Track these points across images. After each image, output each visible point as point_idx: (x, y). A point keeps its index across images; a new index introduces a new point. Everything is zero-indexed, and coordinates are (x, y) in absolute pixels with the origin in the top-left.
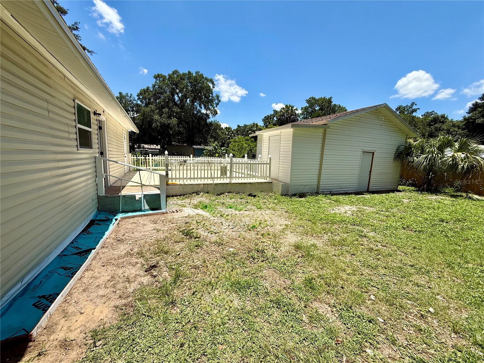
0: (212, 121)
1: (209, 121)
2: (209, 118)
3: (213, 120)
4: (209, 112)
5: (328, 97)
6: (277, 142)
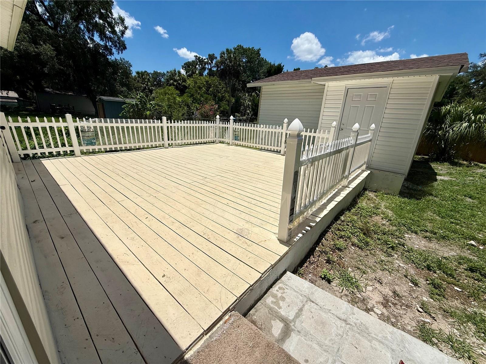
0: (116, 60)
1: (111, 58)
2: (111, 54)
3: (119, 59)
4: (110, 44)
5: (256, 48)
6: (374, 99)
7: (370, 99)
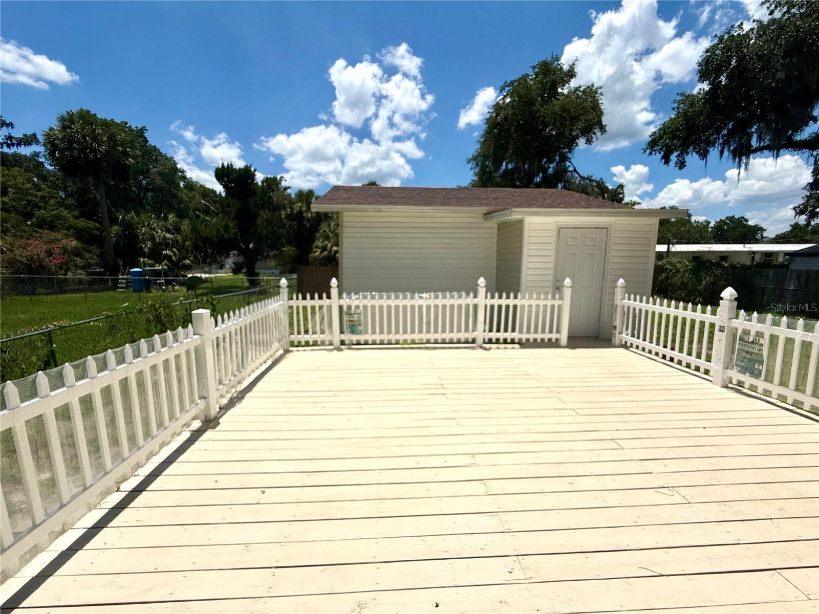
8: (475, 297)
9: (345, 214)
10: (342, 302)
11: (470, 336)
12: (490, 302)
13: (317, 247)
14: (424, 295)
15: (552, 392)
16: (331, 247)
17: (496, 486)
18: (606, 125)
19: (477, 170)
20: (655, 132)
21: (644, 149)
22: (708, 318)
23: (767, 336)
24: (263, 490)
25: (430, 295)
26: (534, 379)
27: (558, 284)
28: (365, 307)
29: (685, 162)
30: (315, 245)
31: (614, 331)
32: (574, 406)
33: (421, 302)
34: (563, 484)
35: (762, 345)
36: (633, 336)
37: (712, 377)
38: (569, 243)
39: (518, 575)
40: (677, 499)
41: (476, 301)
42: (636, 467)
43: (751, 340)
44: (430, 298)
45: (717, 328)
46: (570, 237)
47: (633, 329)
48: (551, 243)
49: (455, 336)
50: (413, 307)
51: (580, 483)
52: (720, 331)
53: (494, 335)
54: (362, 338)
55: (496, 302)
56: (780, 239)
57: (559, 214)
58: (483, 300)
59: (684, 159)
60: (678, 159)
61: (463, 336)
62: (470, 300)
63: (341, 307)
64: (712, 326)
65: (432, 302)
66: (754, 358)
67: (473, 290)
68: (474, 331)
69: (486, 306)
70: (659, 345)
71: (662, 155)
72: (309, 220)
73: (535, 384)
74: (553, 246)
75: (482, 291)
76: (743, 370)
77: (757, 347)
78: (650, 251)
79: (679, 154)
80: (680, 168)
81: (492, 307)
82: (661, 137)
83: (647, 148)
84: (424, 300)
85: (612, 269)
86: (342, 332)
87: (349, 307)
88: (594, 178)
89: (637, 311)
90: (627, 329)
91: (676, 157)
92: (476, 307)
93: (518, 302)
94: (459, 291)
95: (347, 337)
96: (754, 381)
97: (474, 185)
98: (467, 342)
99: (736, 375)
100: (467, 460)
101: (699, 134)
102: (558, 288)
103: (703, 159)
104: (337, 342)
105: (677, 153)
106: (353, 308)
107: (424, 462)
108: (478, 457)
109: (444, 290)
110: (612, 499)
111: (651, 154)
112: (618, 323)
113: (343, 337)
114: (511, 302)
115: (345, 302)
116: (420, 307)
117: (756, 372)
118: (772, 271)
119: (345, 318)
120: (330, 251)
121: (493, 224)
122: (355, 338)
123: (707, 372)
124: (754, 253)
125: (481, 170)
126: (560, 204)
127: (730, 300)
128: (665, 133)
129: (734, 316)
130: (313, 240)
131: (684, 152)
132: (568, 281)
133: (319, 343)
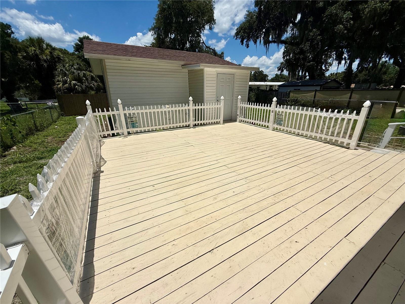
6: (229, 81)
7: (228, 81)
8: (188, 106)
9: (106, 60)
10: (125, 112)
11: (187, 124)
12: (194, 108)
13: (58, 81)
14: (167, 106)
15: (227, 139)
16: (70, 81)
17: (229, 166)
18: (215, 20)
19: (156, 36)
20: (238, 28)
21: (234, 36)
22: (268, 108)
23: (284, 112)
24: (153, 186)
25: (169, 106)
26: (219, 136)
27: (218, 99)
28: (138, 113)
29: (249, 45)
30: (56, 80)
31: (237, 117)
32: (237, 142)
33: (165, 110)
34: (246, 161)
35: (283, 115)
36: (244, 118)
37: (269, 128)
38: (221, 81)
39: (248, 181)
40: (273, 158)
41: (189, 108)
42: (261, 154)
43: (280, 114)
44: (169, 108)
45: (271, 111)
46: (221, 78)
47: (244, 115)
48: (214, 80)
49: (181, 124)
50: (162, 112)
51: (250, 160)
52: (272, 112)
53: (197, 122)
54: (139, 130)
55: (197, 107)
56: (272, 80)
57: (218, 67)
58: (192, 107)
59: (248, 43)
60: (246, 43)
61: (185, 124)
62: (187, 107)
63: (125, 115)
64: (270, 110)
65: (170, 109)
66: (281, 120)
67: (187, 102)
68: (189, 121)
69: (193, 109)
70: (251, 119)
71: (241, 40)
72: (45, 61)
73: (221, 138)
74: (215, 82)
75: (191, 103)
76: (277, 125)
77: (282, 116)
78: (247, 84)
79: (247, 40)
80: (247, 48)
81: (195, 109)
82: (240, 32)
83: (235, 36)
84: (167, 108)
85: (235, 92)
86: (127, 128)
87: (130, 114)
88: (211, 47)
89: (246, 108)
90: (242, 115)
91: (246, 42)
92: (189, 110)
93: (202, 107)
94: (182, 103)
95: (130, 130)
96: (280, 127)
97: (153, 45)
98: (186, 126)
99: (276, 126)
100: (216, 162)
101: (254, 32)
102: (218, 101)
103: (255, 44)
104: (126, 133)
105: (246, 40)
106: (132, 115)
107: (203, 165)
108: (219, 160)
109: (175, 103)
110: (260, 161)
111: (236, 39)
112: (238, 113)
113: (129, 130)
114: (200, 107)
115: (127, 112)
116: (165, 112)
117: (281, 124)
118: (275, 92)
119: (129, 120)
120: (70, 84)
121: (186, 70)
122: (135, 130)
123: (268, 126)
124: (267, 85)
125: (157, 36)
126: (213, 62)
127: (275, 102)
128: (241, 29)
129: (276, 107)
130: (53, 76)
131: (248, 40)
132: (222, 97)
133: (116, 134)
